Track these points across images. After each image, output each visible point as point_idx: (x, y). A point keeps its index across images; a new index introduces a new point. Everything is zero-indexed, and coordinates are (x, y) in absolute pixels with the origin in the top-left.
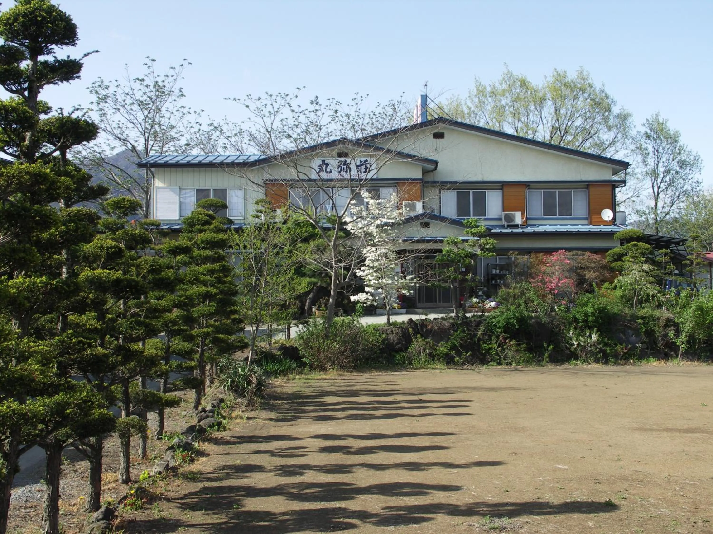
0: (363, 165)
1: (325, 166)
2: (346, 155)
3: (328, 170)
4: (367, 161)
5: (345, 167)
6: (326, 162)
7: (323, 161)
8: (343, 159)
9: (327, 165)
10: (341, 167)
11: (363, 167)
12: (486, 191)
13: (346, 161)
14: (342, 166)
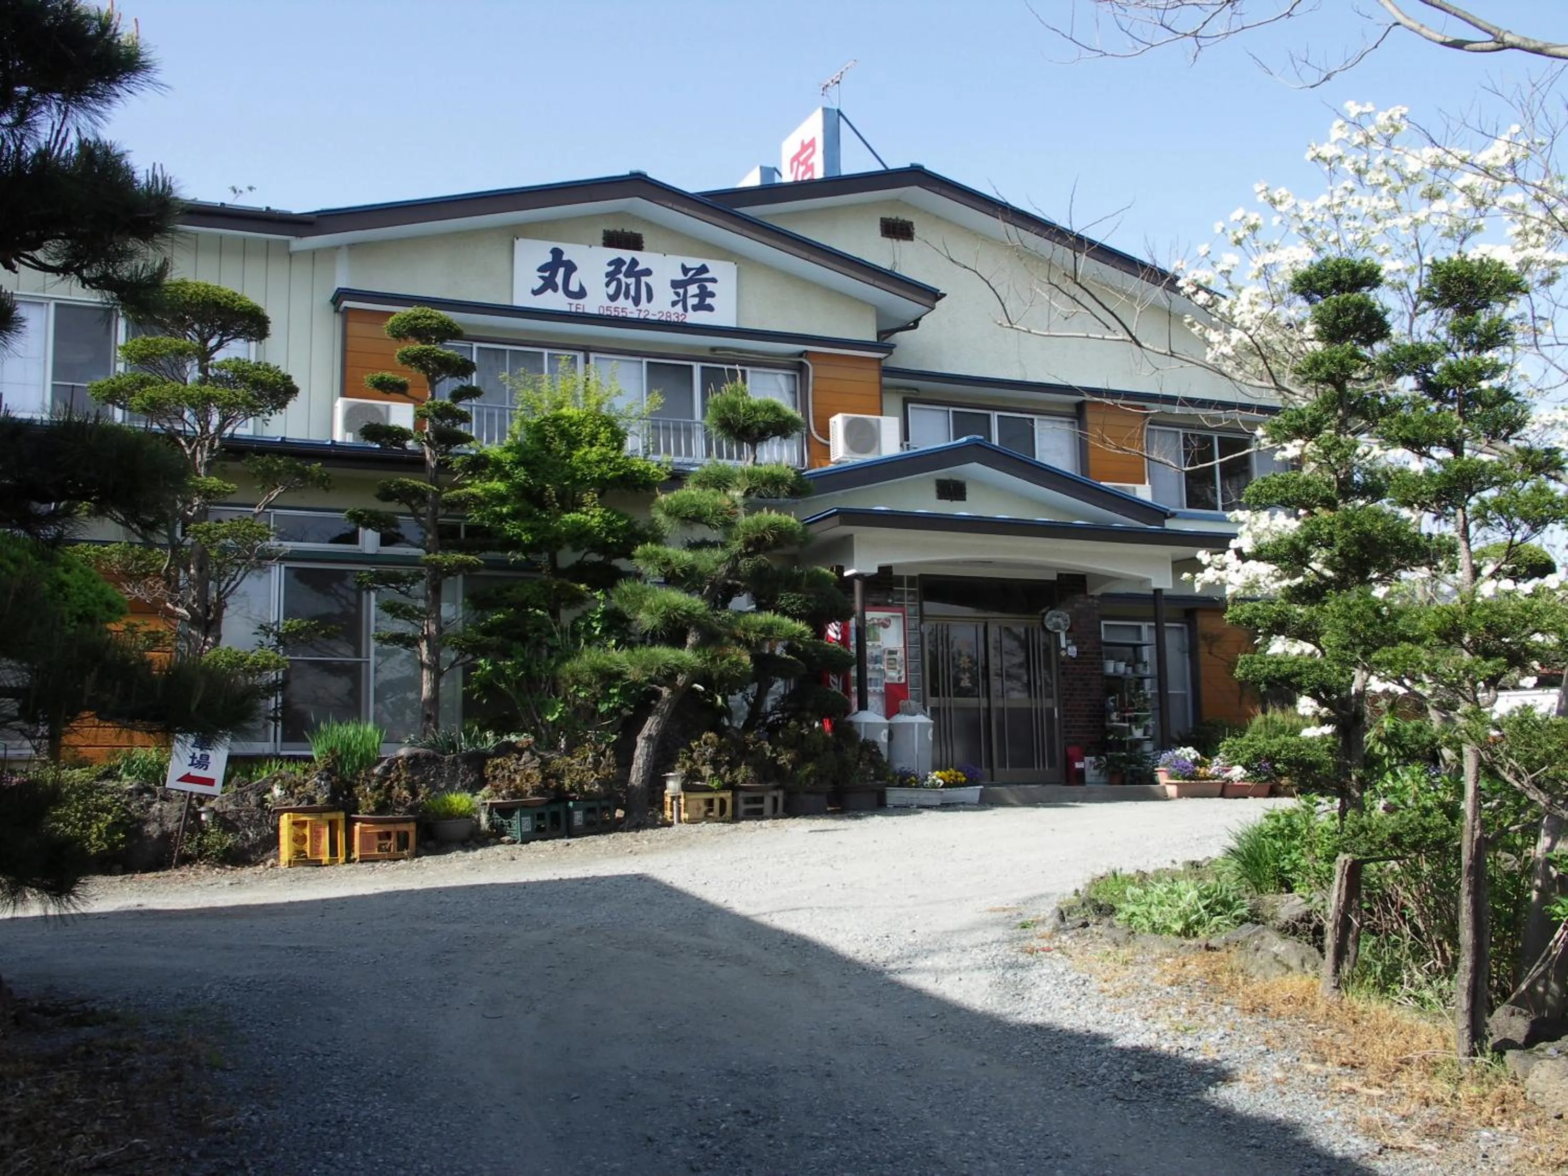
0: (691, 281)
1: (561, 271)
2: (635, 243)
3: (574, 287)
4: (704, 269)
5: (632, 281)
6: (565, 258)
7: (557, 253)
8: (627, 255)
9: (571, 268)
10: (619, 281)
11: (693, 289)
12: (1036, 417)
13: (634, 262)
14: (621, 276)
